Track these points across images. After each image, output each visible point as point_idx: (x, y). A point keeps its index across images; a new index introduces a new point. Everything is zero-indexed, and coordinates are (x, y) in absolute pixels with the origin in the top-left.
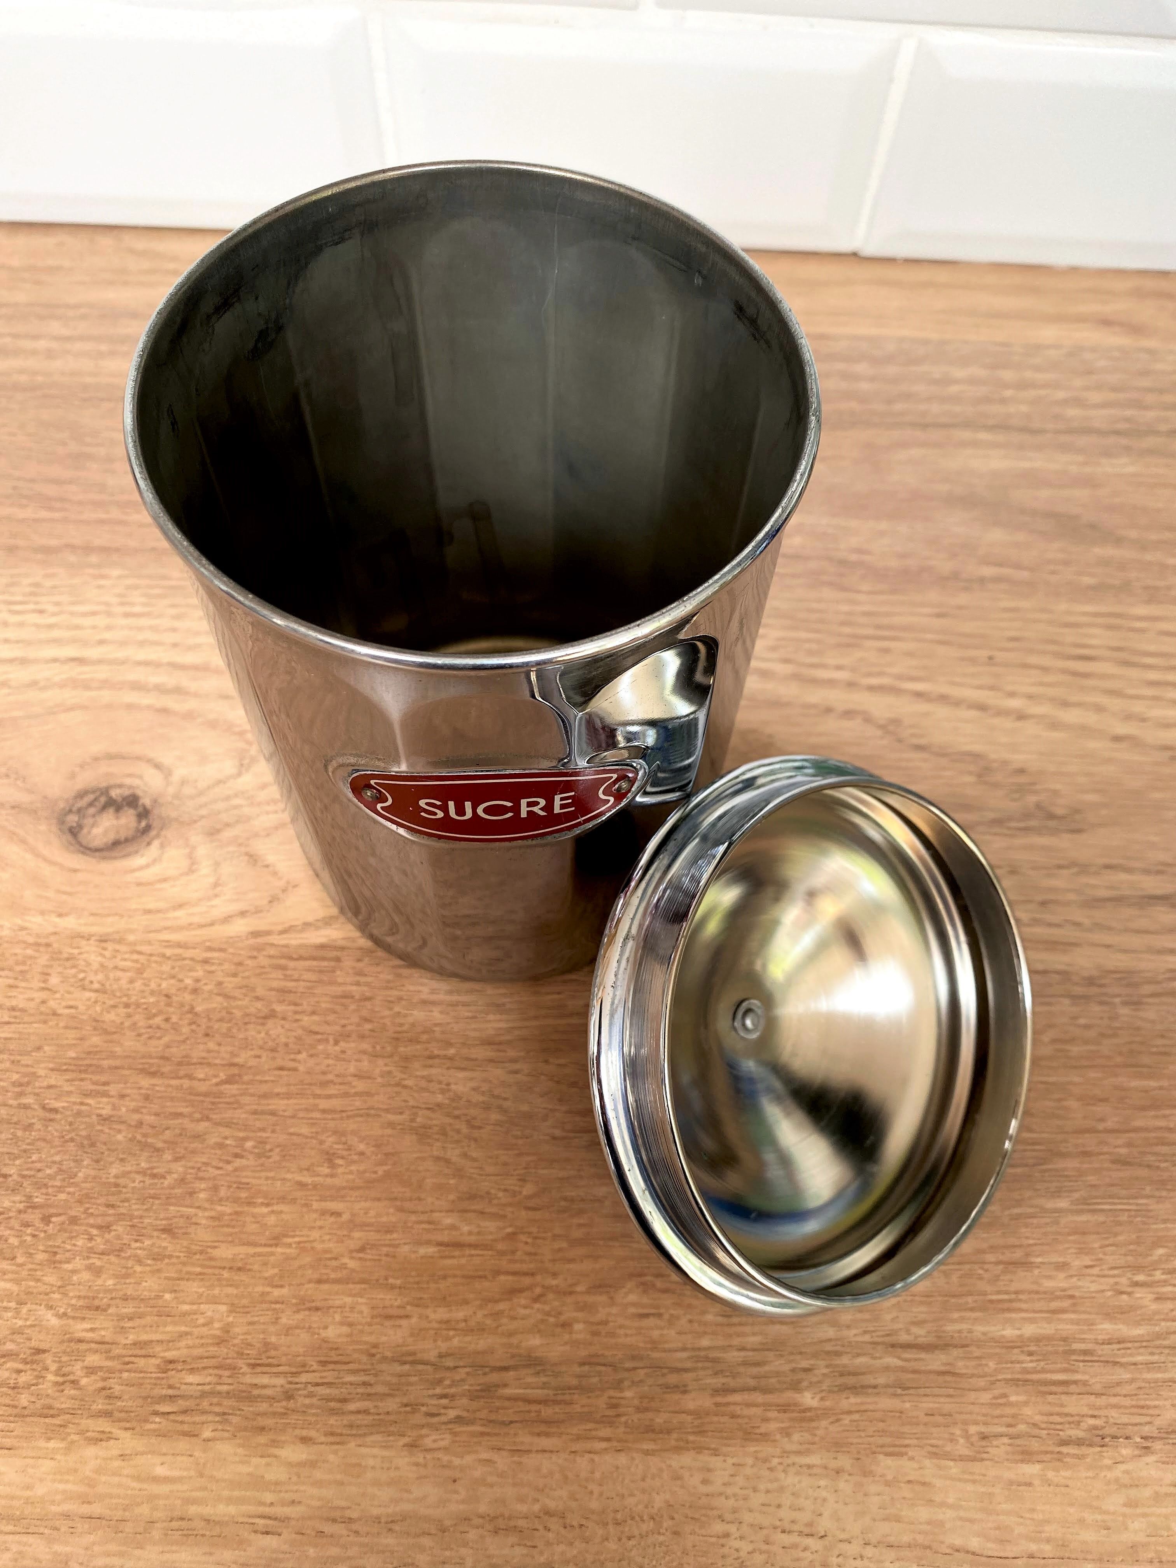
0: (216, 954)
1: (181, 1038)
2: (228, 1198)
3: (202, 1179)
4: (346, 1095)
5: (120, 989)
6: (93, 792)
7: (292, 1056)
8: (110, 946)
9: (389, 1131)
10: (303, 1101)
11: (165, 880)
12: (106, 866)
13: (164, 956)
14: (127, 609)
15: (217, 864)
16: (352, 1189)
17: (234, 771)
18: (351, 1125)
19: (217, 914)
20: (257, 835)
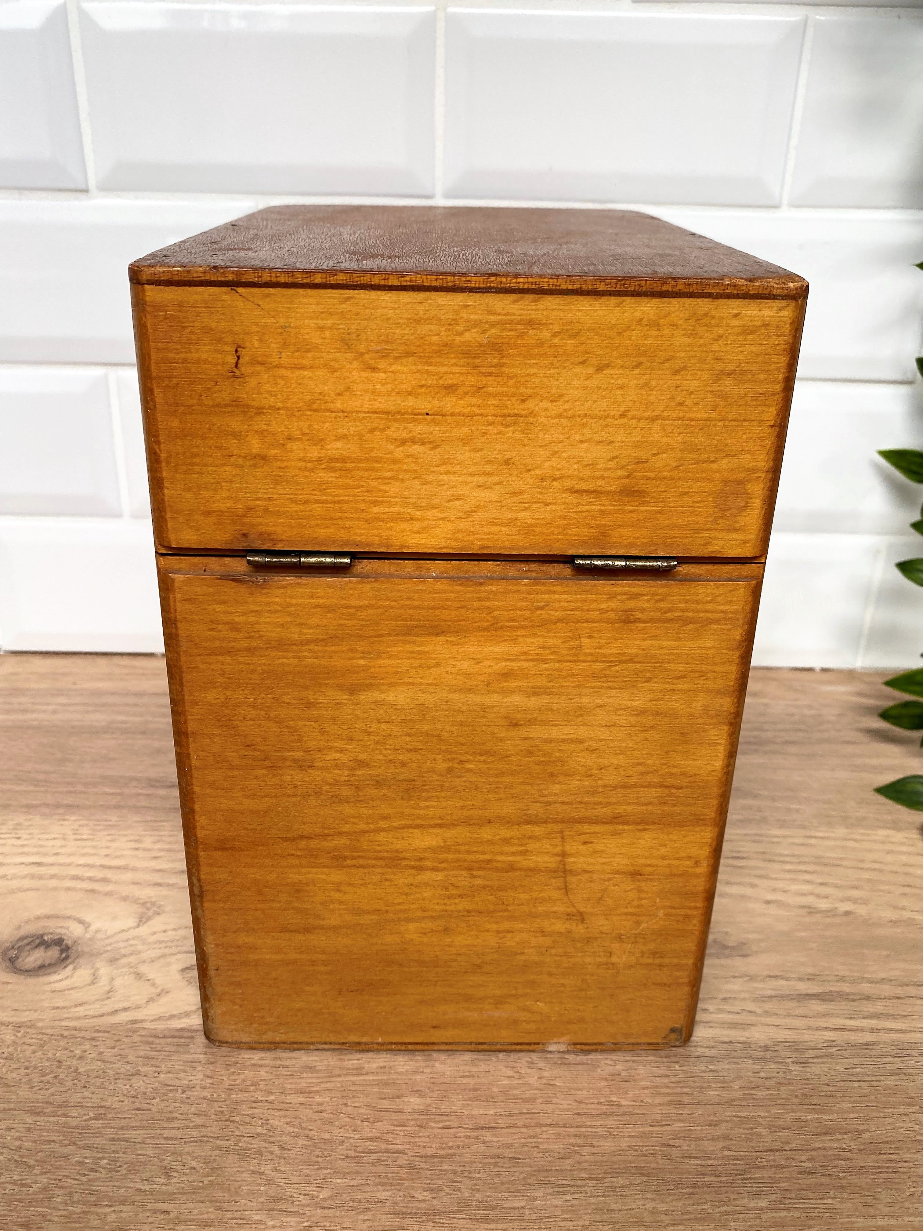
0: (101, 1034)
1: (64, 1089)
2: (78, 1202)
3: (61, 1187)
4: (187, 1127)
5: (25, 1057)
6: (31, 936)
7: (148, 1101)
8: (23, 1030)
9: (217, 1153)
10: (153, 1132)
11: (73, 989)
12: (31, 981)
13: (62, 1036)
14: (78, 837)
15: (113, 979)
16: (181, 1194)
17: (135, 924)
18: (187, 1148)
19: (106, 1009)
20: (144, 962)
